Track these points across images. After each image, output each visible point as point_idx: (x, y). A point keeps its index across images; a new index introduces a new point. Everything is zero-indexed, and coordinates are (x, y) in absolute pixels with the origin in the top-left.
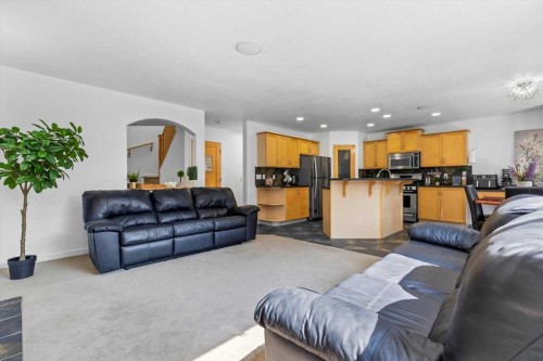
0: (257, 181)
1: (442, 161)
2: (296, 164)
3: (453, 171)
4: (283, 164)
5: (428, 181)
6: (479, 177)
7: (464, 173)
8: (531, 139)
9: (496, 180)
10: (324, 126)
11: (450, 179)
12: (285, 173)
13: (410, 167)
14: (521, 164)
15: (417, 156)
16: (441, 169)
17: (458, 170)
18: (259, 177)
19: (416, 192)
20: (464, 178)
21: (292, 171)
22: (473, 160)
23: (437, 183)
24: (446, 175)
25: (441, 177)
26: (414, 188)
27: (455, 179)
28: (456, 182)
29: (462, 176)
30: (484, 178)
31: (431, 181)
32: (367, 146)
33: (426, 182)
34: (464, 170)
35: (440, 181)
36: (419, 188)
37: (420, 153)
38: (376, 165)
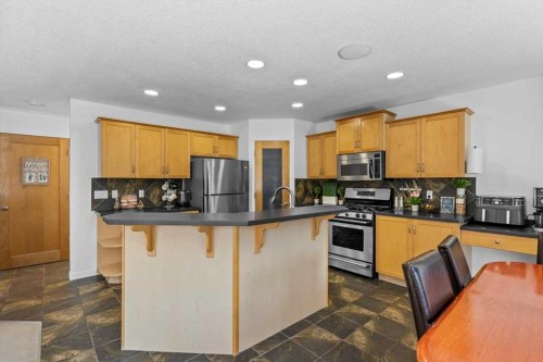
0: (94, 202)
1: (420, 169)
2: (183, 172)
3: (443, 186)
4: (153, 172)
5: (399, 203)
6: (489, 200)
7: (461, 192)
9: (523, 210)
10: (220, 108)
11: (437, 202)
12: (165, 187)
13: (366, 178)
15: (380, 159)
17: (450, 185)
18: (102, 195)
20: (460, 201)
21: (176, 183)
22: (475, 169)
23: (415, 208)
24: (430, 193)
25: (421, 197)
26: (369, 217)
27: (445, 200)
28: (447, 207)
29: (456, 197)
30: (497, 203)
31: (404, 203)
32: (312, 142)
33: (396, 205)
34: (460, 186)
35: (419, 204)
36: (378, 217)
37: (384, 153)
38: (322, 173)
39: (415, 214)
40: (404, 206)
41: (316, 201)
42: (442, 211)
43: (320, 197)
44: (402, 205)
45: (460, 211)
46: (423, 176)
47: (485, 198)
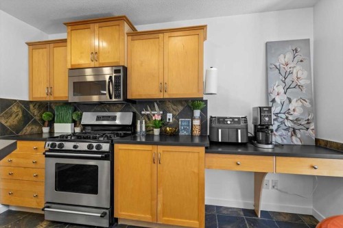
1: (163, 89)
3: (181, 108)
5: (141, 127)
6: (222, 120)
7: (197, 113)
8: (289, 56)
11: (176, 125)
13: (106, 98)
14: (278, 100)
15: (122, 73)
16: (162, 103)
19: (109, 156)
20: (197, 123)
23: (157, 132)
24: (169, 116)
25: (161, 120)
26: (106, 147)
27: (183, 122)
28: (184, 129)
29: (193, 118)
30: (229, 122)
31: (146, 127)
32: (36, 53)
33: (138, 129)
34: (196, 108)
35: (160, 127)
36: (117, 146)
37: (125, 69)
38: (50, 94)
39: (156, 139)
40: (147, 131)
41: (46, 130)
42: (181, 133)
43: (51, 124)
44: (144, 129)
45: (197, 132)
46: (166, 96)
47: (219, 118)
